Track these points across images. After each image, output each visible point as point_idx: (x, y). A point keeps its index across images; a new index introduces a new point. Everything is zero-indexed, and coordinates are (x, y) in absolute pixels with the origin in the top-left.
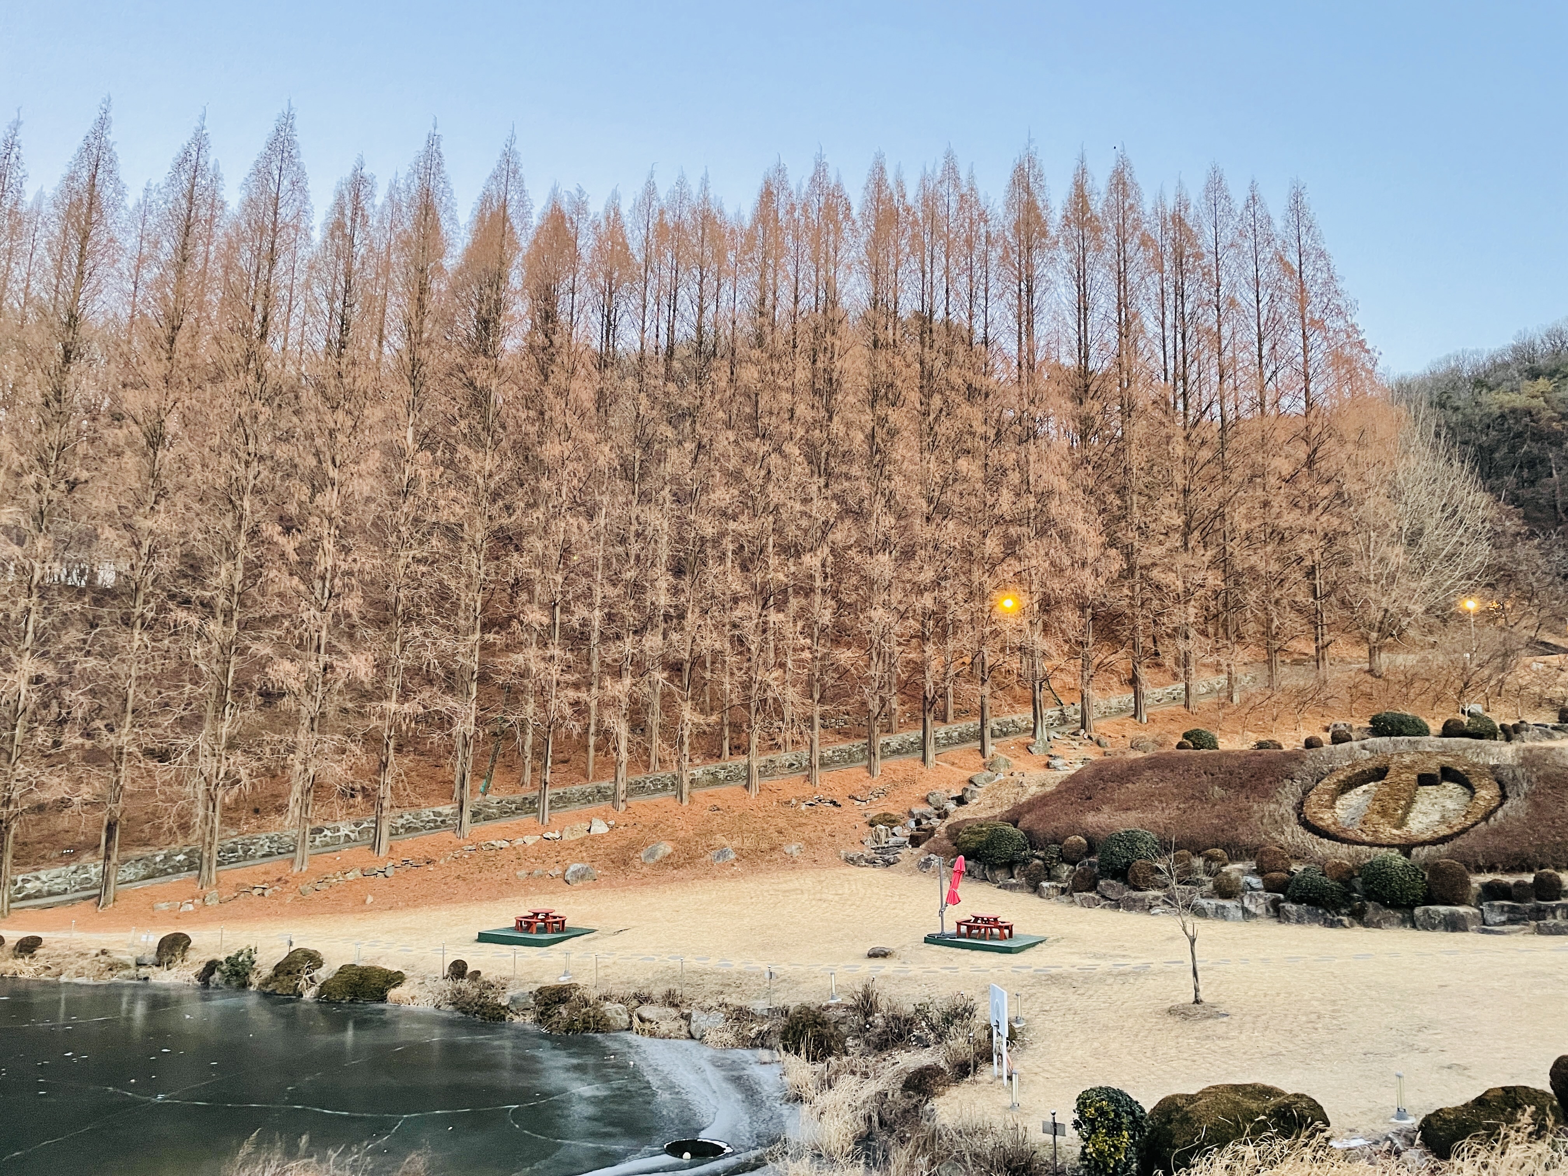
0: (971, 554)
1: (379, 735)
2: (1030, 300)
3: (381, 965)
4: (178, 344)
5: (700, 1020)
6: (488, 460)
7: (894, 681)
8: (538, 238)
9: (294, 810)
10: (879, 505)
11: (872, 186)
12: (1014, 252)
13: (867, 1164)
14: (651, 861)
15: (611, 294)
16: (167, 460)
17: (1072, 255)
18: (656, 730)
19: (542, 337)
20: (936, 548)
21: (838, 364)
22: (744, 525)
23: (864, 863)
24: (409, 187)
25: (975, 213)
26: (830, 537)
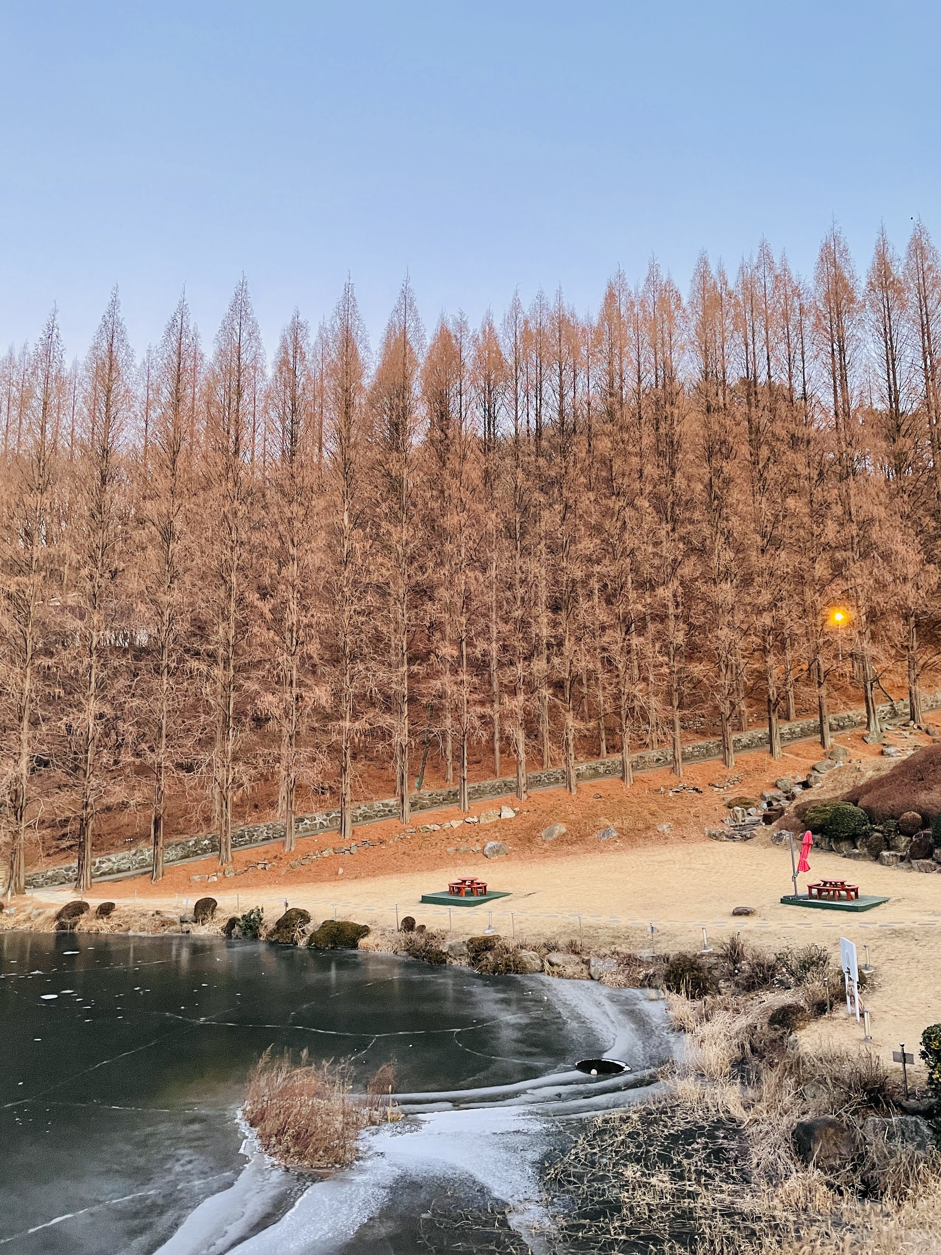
0: (803, 577)
1: (339, 747)
2: (842, 358)
3: (352, 920)
4: (178, 464)
5: (597, 966)
6: (405, 532)
7: (741, 687)
8: (432, 355)
9: (282, 805)
10: (720, 540)
11: (698, 279)
12: (825, 318)
13: (743, 1083)
14: (550, 839)
15: (490, 392)
16: (176, 550)
17: (878, 315)
18: (546, 735)
19: (439, 432)
20: (771, 574)
21: (678, 429)
22: (606, 568)
23: (725, 838)
24: (333, 326)
25: (789, 290)
26: (679, 572)
